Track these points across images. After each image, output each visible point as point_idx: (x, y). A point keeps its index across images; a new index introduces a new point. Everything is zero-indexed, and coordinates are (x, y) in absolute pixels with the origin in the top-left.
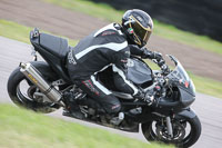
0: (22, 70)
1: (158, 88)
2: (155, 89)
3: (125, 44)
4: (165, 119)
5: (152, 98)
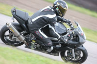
2: (68, 36)
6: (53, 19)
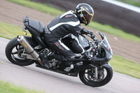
0: (18, 40)
4: (94, 68)
5: (92, 56)
6: (77, 27)
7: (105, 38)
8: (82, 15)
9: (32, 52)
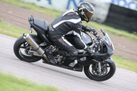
0: (24, 37)
1: (96, 46)
3: (80, 20)
4: (97, 63)
5: (94, 51)
7: (106, 34)
8: (83, 13)
9: (38, 49)
